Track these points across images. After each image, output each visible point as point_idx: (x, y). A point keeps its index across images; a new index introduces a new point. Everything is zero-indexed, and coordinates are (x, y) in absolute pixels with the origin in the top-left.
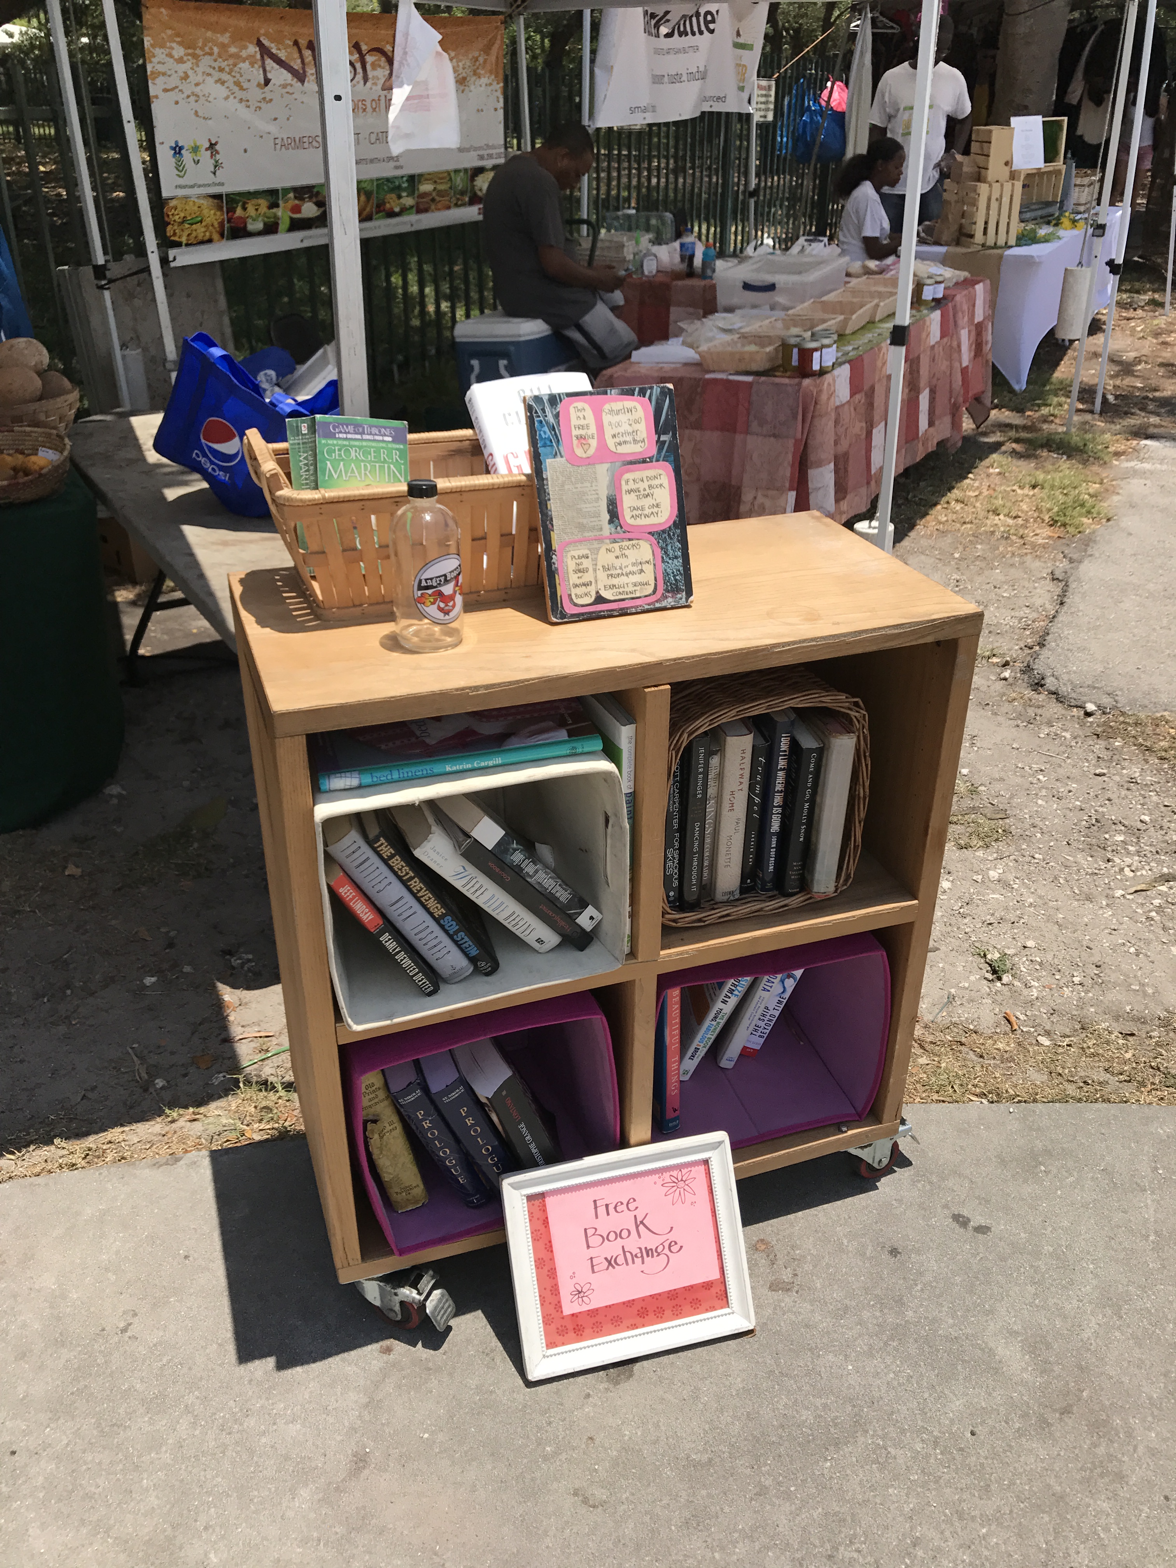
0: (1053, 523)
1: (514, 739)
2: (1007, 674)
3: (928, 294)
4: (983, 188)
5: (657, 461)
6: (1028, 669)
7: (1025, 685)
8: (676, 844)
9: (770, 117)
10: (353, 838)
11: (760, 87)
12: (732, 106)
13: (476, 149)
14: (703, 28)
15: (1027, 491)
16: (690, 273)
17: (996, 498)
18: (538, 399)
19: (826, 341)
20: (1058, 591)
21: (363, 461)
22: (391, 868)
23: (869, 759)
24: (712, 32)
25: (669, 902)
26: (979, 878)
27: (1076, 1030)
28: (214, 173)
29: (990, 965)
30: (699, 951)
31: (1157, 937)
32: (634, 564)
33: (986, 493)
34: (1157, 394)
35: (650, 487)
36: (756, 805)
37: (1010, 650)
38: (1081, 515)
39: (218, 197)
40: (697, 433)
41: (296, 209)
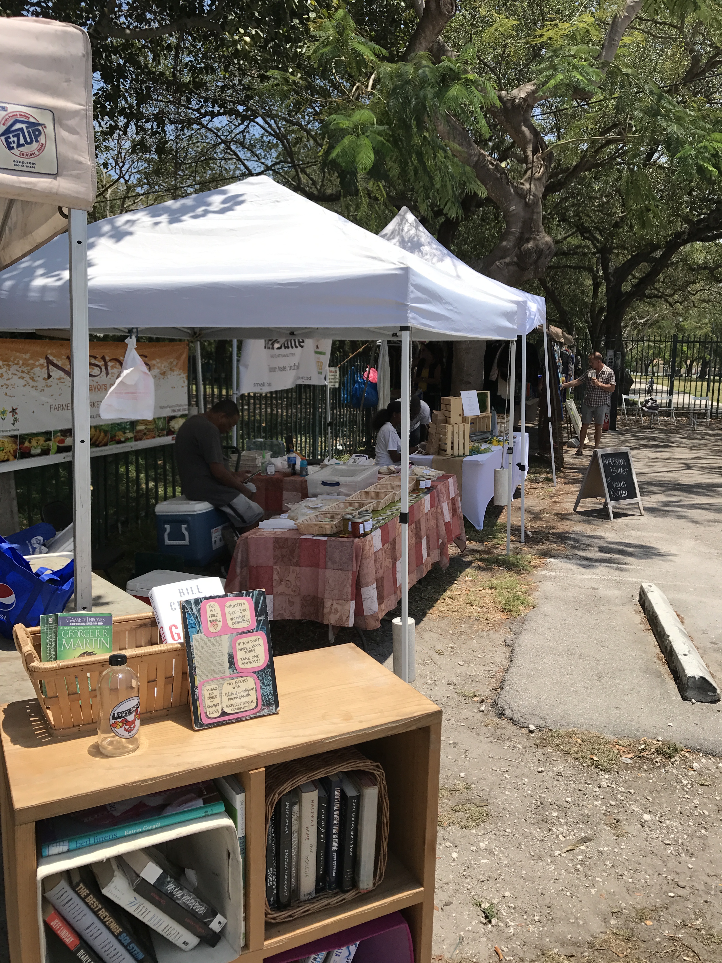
0: (503, 610)
1: (169, 808)
2: (483, 708)
3: (422, 485)
4: (449, 427)
5: (257, 631)
6: (495, 704)
7: (494, 715)
8: (274, 865)
9: (337, 386)
10: (63, 884)
11: (331, 372)
12: (315, 381)
13: (170, 407)
14: (297, 345)
15: (488, 591)
16: (294, 473)
17: (470, 596)
18: (188, 602)
19: (366, 518)
20: (509, 653)
21: (85, 637)
22: (86, 904)
23: (387, 799)
24: (302, 347)
25: (270, 905)
26: (474, 848)
27: (539, 956)
28: (14, 424)
29: (484, 912)
30: (290, 939)
31: (582, 883)
32: (244, 691)
33: (465, 592)
34: (554, 531)
35: (253, 646)
36: (323, 834)
37: (484, 692)
38: (518, 605)
39: (15, 437)
40: (297, 568)
41: (62, 441)
